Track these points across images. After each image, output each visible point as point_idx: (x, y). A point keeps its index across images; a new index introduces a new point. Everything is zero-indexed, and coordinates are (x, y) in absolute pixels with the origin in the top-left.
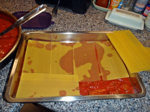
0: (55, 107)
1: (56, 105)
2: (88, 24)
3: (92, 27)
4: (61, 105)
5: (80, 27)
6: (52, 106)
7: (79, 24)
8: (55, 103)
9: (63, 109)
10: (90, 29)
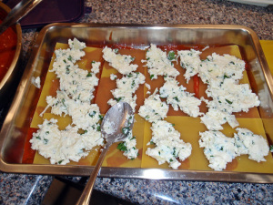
0: (112, 189)
1: (114, 183)
2: (162, 5)
3: (171, 10)
4: (124, 183)
5: (147, 13)
6: (106, 187)
7: (143, 6)
8: (112, 179)
9: (129, 191)
10: (169, 16)
